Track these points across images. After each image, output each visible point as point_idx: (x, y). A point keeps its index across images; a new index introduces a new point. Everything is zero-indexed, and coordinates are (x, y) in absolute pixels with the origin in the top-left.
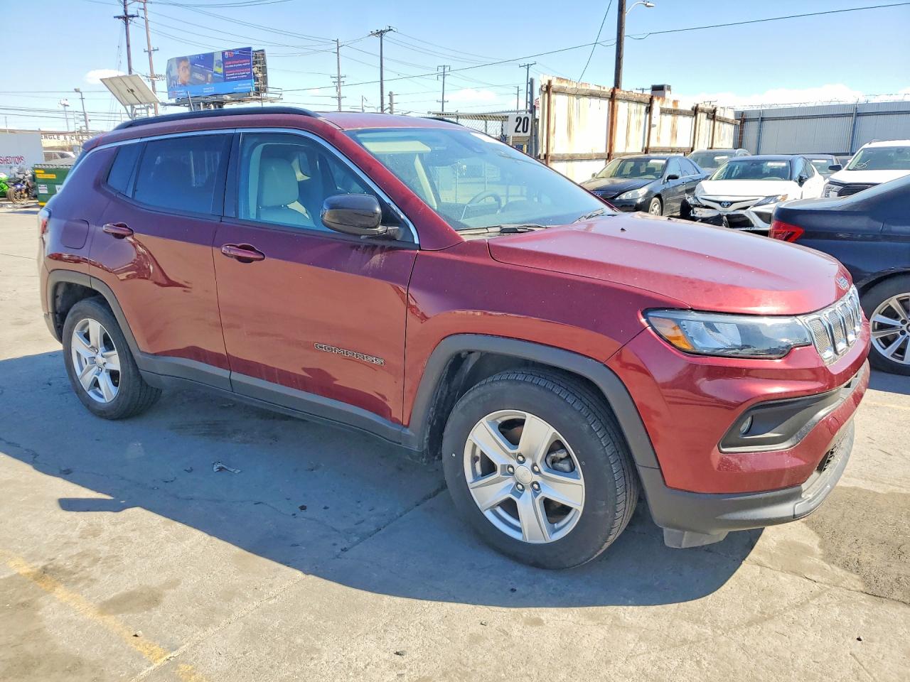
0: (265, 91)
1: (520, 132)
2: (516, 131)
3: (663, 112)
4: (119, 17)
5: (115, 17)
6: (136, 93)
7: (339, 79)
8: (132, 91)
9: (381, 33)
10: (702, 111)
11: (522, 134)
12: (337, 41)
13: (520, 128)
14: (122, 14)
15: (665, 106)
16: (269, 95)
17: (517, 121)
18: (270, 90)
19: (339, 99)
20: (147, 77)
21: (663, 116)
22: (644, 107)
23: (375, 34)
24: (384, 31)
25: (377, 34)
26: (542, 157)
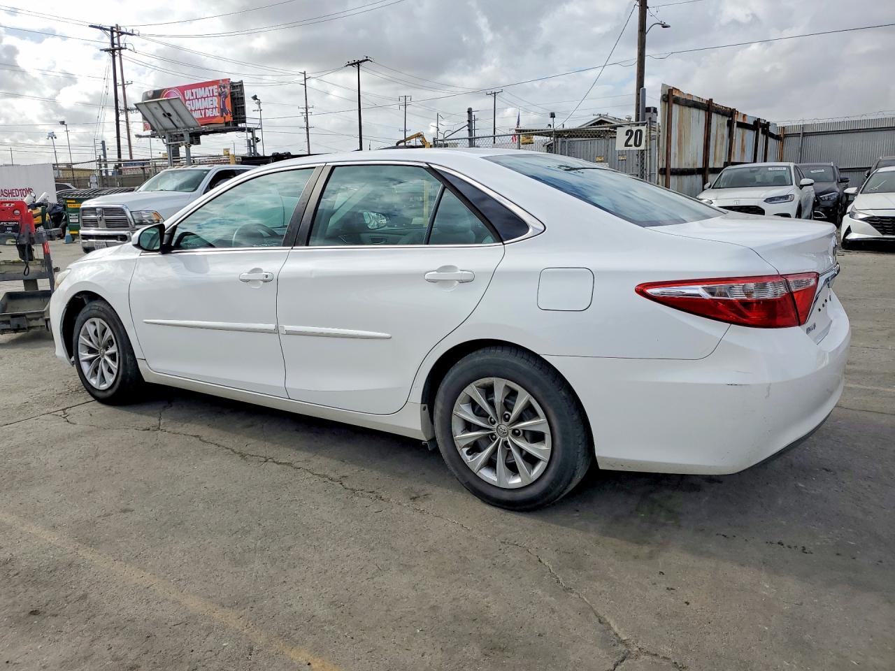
0: (245, 122)
1: (631, 146)
2: (626, 145)
4: (107, 50)
5: (101, 50)
6: (174, 117)
7: (307, 110)
8: (169, 115)
9: (358, 63)
10: (760, 125)
11: (634, 148)
12: (305, 73)
13: (632, 142)
14: (108, 46)
15: (738, 120)
16: (248, 126)
17: (627, 135)
18: (248, 120)
19: (307, 128)
22: (726, 119)
23: (352, 65)
24: (361, 62)
25: (354, 64)
26: (663, 172)
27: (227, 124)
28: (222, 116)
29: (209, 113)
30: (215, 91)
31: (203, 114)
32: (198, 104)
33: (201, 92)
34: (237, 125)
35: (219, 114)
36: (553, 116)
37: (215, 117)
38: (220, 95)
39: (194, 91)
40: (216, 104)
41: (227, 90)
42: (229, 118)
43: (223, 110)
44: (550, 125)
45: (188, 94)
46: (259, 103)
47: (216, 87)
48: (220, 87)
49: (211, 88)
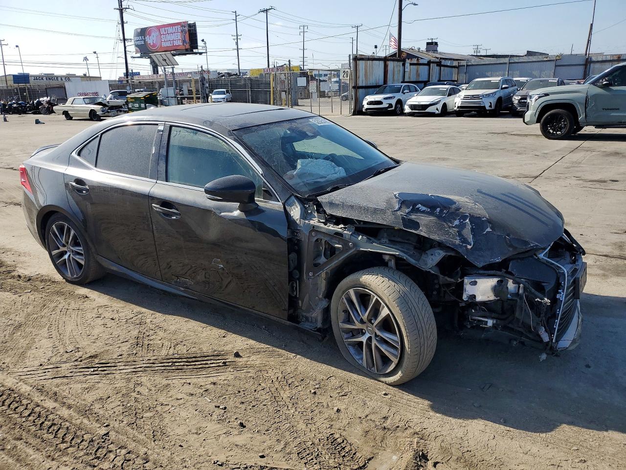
0: (197, 48)
3: (411, 64)
4: (117, 9)
5: (115, 9)
7: (237, 37)
8: (165, 60)
9: (267, 10)
10: (433, 62)
12: (236, 12)
13: (345, 76)
14: (119, 7)
15: (412, 62)
16: (200, 51)
17: (344, 72)
18: (199, 47)
19: (238, 49)
20: (121, 40)
21: (412, 66)
22: (401, 63)
23: (263, 11)
24: (269, 9)
25: (265, 11)
26: (354, 87)
27: (186, 50)
28: (183, 45)
29: (176, 43)
30: (179, 29)
31: (172, 43)
32: (169, 37)
33: (170, 30)
34: (193, 51)
35: (181, 44)
36: (376, 47)
37: (179, 45)
38: (182, 32)
39: (166, 29)
40: (179, 37)
41: (187, 29)
42: (188, 46)
43: (184, 41)
44: (374, 53)
45: (162, 31)
46: (205, 43)
47: (179, 26)
48: (182, 26)
49: (176, 27)
